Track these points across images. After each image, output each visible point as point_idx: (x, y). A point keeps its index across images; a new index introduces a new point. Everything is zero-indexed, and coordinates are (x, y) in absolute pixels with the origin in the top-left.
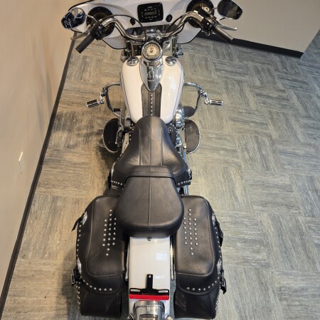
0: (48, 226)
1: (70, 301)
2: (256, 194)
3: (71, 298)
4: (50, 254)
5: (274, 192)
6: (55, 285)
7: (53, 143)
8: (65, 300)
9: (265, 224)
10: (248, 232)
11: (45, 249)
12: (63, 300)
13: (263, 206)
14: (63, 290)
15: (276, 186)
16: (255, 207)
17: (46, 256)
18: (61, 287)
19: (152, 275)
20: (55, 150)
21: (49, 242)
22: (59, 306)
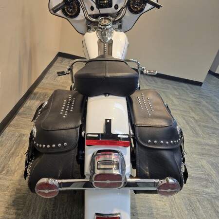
0: (11, 152)
1: (20, 212)
2: (192, 148)
3: (22, 209)
4: (8, 171)
5: (207, 148)
6: (7, 197)
7: (27, 105)
8: (15, 211)
9: (206, 167)
10: (194, 172)
11: (4, 167)
12: (13, 211)
13: (200, 155)
14: (14, 201)
15: (208, 145)
16: (194, 156)
17: (4, 172)
18: (12, 199)
19: (110, 120)
20: (28, 109)
21: (9, 163)
22: (7, 216)
